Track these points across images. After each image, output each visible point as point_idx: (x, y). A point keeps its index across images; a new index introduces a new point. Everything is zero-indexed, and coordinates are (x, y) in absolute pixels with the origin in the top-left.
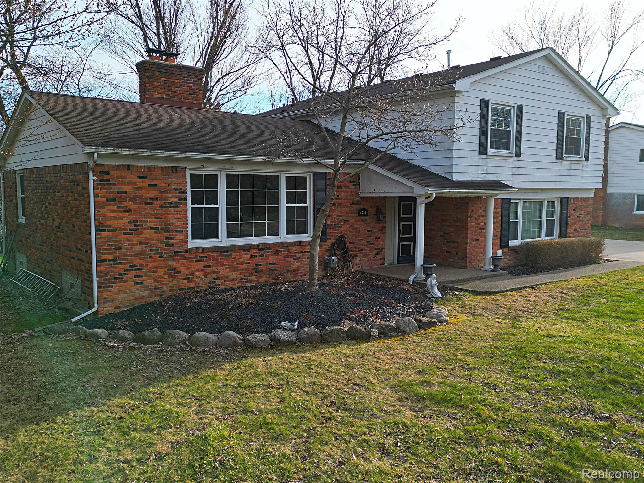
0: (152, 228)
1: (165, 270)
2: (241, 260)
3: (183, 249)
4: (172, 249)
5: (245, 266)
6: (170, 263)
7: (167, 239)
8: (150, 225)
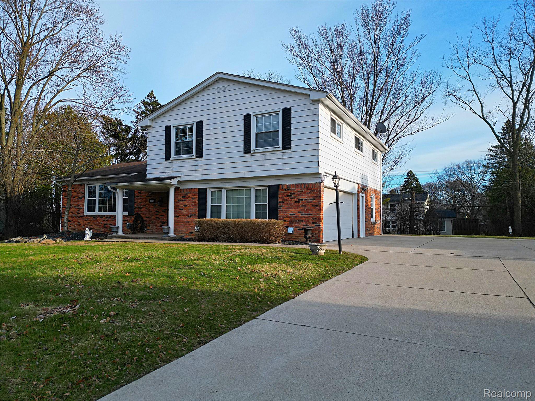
0: (74, 207)
1: (77, 223)
2: (99, 222)
3: (82, 215)
4: (79, 215)
5: (101, 224)
6: (79, 220)
7: (78, 211)
8: (74, 206)
